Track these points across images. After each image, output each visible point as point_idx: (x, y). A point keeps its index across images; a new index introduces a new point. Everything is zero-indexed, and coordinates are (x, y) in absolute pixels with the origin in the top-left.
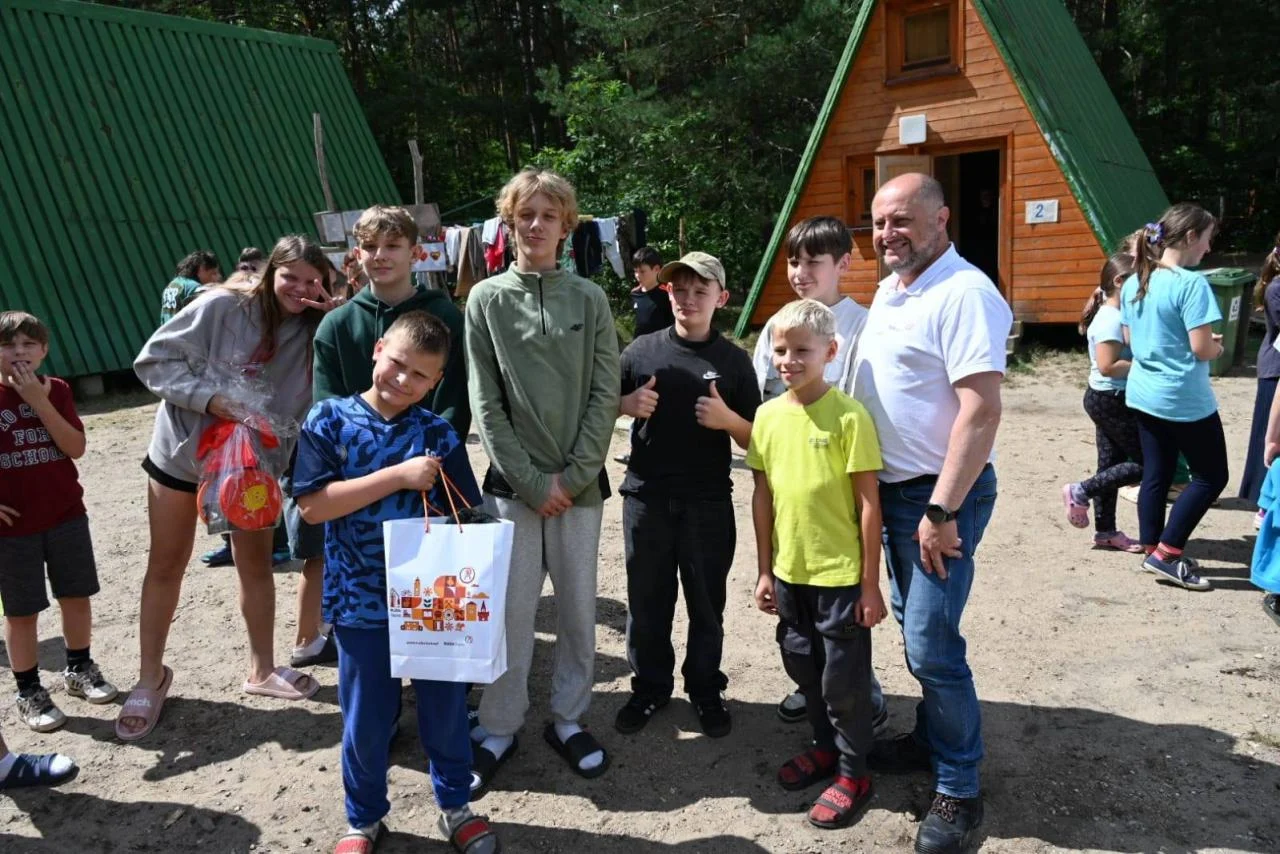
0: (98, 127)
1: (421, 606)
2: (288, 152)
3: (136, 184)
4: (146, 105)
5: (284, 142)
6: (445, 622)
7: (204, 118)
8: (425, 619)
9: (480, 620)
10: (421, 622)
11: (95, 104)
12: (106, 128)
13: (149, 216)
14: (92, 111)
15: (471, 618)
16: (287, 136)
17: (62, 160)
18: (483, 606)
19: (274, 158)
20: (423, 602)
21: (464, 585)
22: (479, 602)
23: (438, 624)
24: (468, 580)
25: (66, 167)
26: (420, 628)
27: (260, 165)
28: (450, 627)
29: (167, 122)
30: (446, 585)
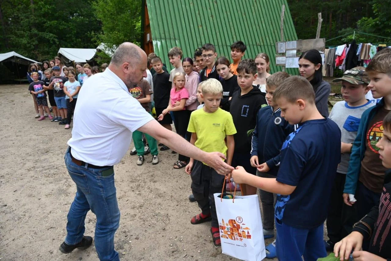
0: (210, 16)
1: (226, 230)
2: (263, 23)
3: (218, 34)
4: (224, 8)
5: (262, 19)
6: (235, 237)
7: (239, 12)
8: (228, 234)
9: (248, 238)
10: (227, 236)
11: (210, 9)
12: (212, 16)
13: (220, 44)
14: (209, 11)
15: (244, 237)
16: (263, 17)
17: (199, 26)
18: (248, 233)
19: (259, 25)
20: (226, 229)
21: (239, 224)
22: (246, 231)
23: (233, 237)
24: (240, 222)
25: (200, 28)
26: (227, 238)
27: (254, 27)
28: (237, 239)
29: (229, 14)
30: (233, 223)
